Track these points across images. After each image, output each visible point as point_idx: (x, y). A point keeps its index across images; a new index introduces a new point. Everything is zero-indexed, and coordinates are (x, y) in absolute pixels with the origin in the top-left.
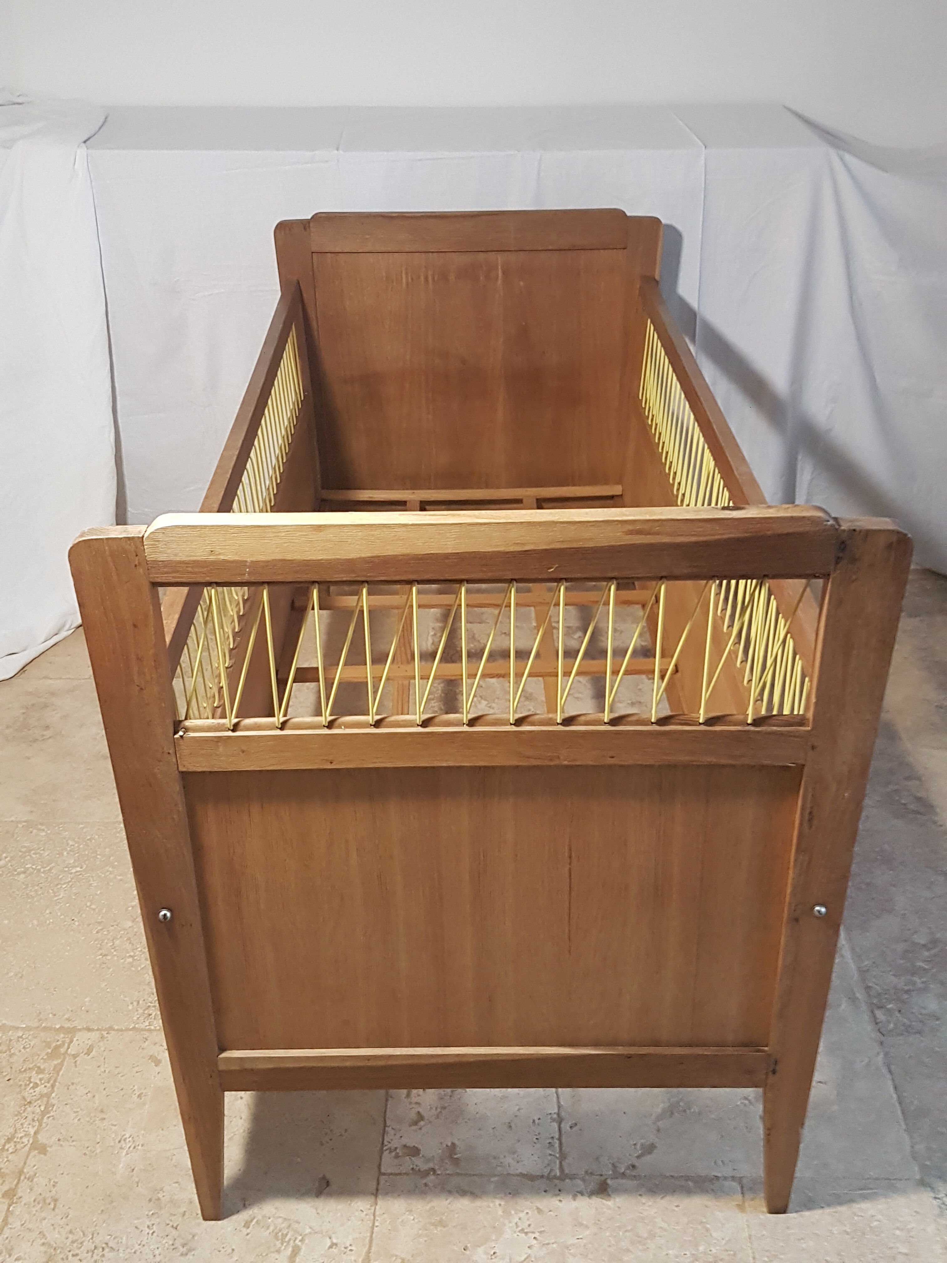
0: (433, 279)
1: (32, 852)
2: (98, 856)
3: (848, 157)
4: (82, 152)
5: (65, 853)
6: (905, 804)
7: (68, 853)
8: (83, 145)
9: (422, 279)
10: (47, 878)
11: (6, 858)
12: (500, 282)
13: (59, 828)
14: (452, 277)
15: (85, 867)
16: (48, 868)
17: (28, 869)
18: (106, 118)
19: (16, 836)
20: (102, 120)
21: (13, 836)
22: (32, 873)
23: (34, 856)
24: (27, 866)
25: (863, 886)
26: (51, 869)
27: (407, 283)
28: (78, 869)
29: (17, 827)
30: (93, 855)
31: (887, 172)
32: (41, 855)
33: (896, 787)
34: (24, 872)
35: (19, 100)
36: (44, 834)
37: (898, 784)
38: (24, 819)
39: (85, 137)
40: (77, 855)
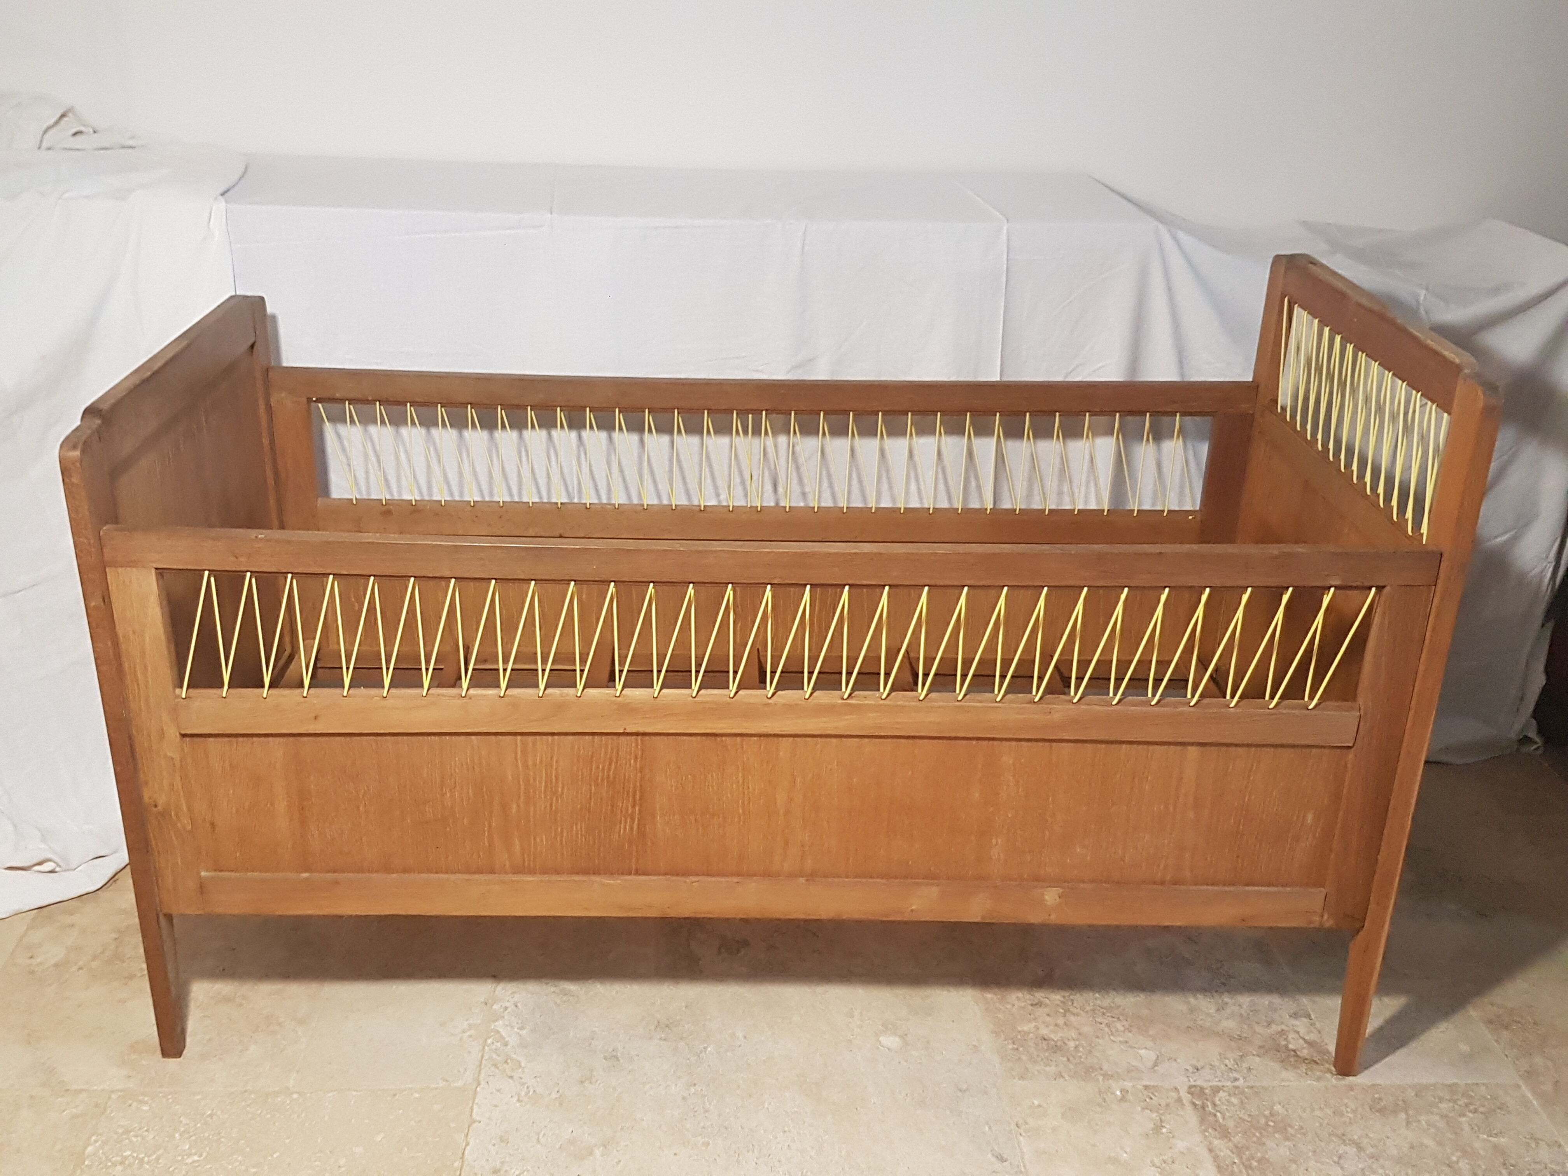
1: (132, 1133)
2: (223, 1140)
4: (220, 205)
5: (177, 1135)
6: (1294, 1051)
7: (181, 1135)
8: (221, 197)
10: (153, 1170)
11: (96, 1141)
13: (169, 1099)
15: (204, 1155)
16: (154, 1157)
17: (126, 1158)
19: (108, 1111)
20: (243, 167)
21: (105, 1110)
22: (130, 1165)
23: (134, 1139)
24: (125, 1154)
25: (1255, 1164)
26: (158, 1159)
28: (196, 1158)
29: (110, 1098)
30: (215, 1138)
32: (143, 1138)
33: (1279, 1028)
34: (122, 1163)
36: (146, 1108)
37: (1282, 1023)
38: (120, 1087)
39: (223, 189)
40: (193, 1138)
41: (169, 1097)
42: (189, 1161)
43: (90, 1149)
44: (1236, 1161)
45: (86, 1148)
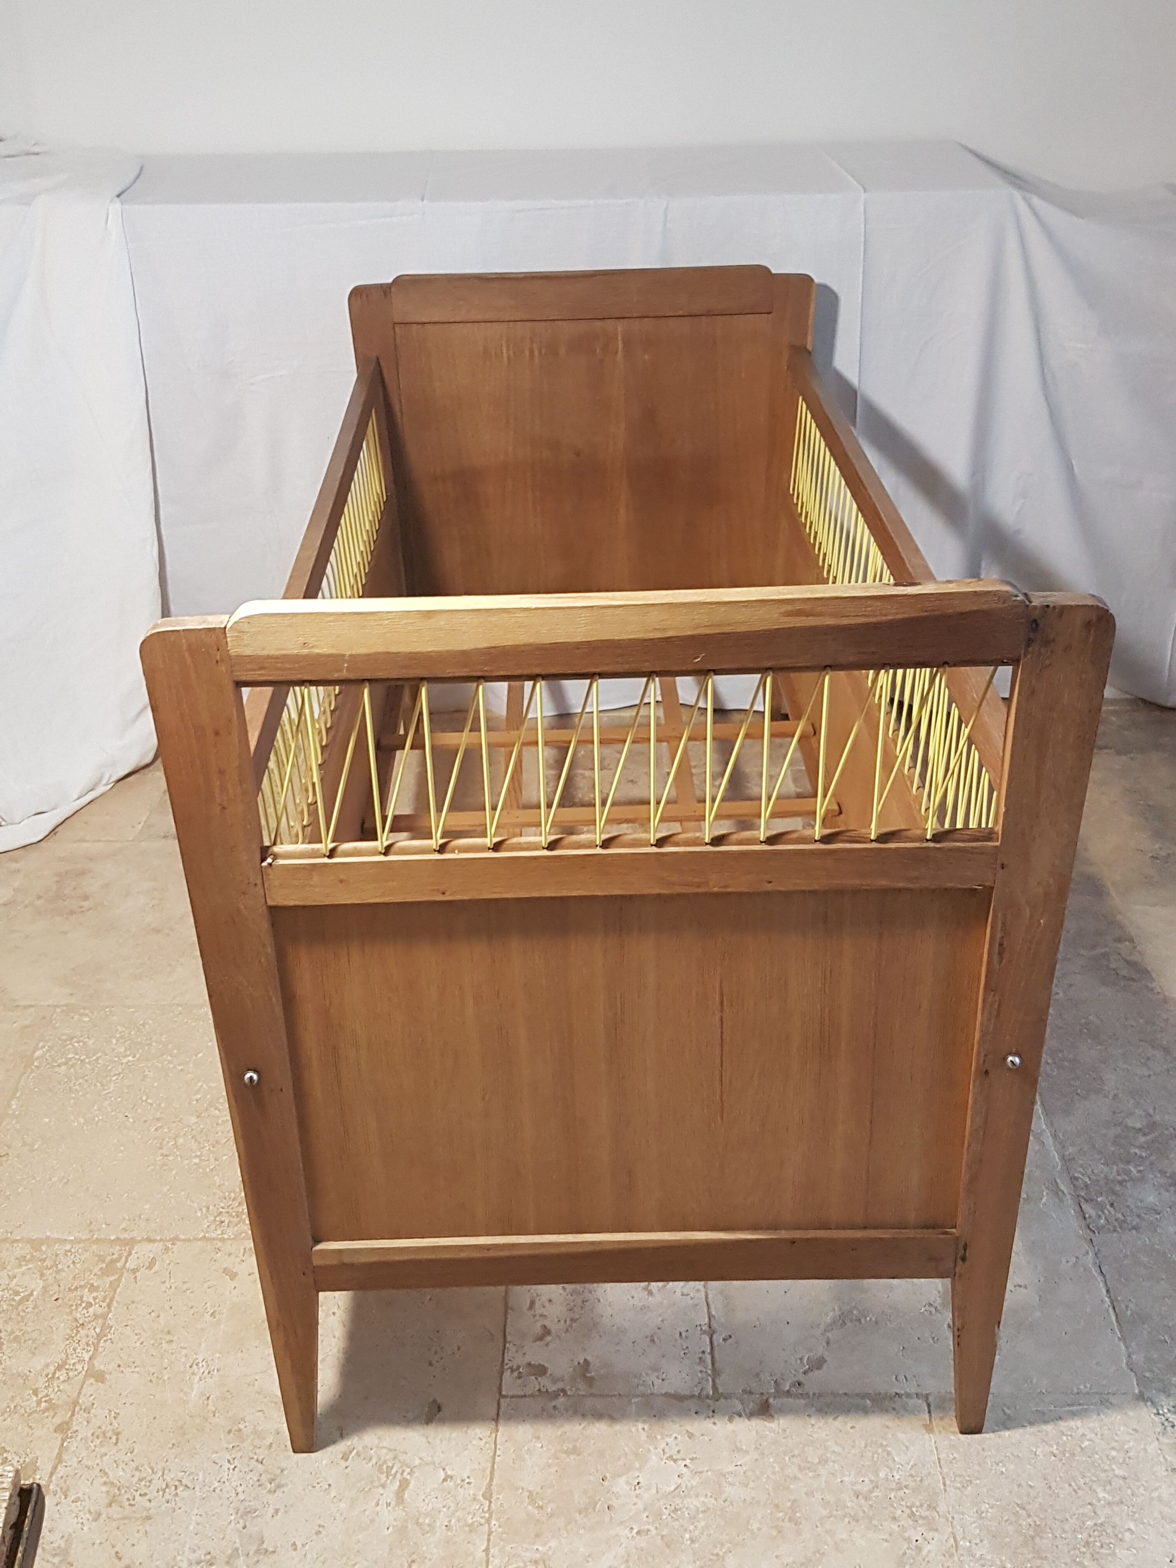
0: (540, 353)
1: (75, 1040)
2: (153, 1044)
3: (1036, 201)
4: (116, 206)
6: (1115, 970)
7: (117, 1041)
8: (117, 199)
9: (527, 353)
10: (93, 1070)
11: (43, 1047)
12: (620, 356)
13: (106, 1012)
14: (562, 351)
15: (138, 1056)
16: (95, 1058)
17: (70, 1059)
18: (141, 169)
19: (54, 1022)
20: (138, 170)
21: (51, 1021)
22: (73, 1066)
23: (76, 1044)
24: (68, 1057)
26: (97, 1060)
27: (509, 358)
28: (130, 1059)
29: (55, 1011)
30: (147, 1042)
31: (1083, 218)
32: (85, 1043)
33: (1103, 950)
34: (65, 1064)
35: (36, 149)
36: (87, 1019)
37: (1106, 946)
38: (63, 1003)
39: (118, 190)
40: (128, 1042)
41: (107, 1010)
42: (124, 1061)
43: (38, 1053)
44: (1049, 1061)
45: (34, 1052)
